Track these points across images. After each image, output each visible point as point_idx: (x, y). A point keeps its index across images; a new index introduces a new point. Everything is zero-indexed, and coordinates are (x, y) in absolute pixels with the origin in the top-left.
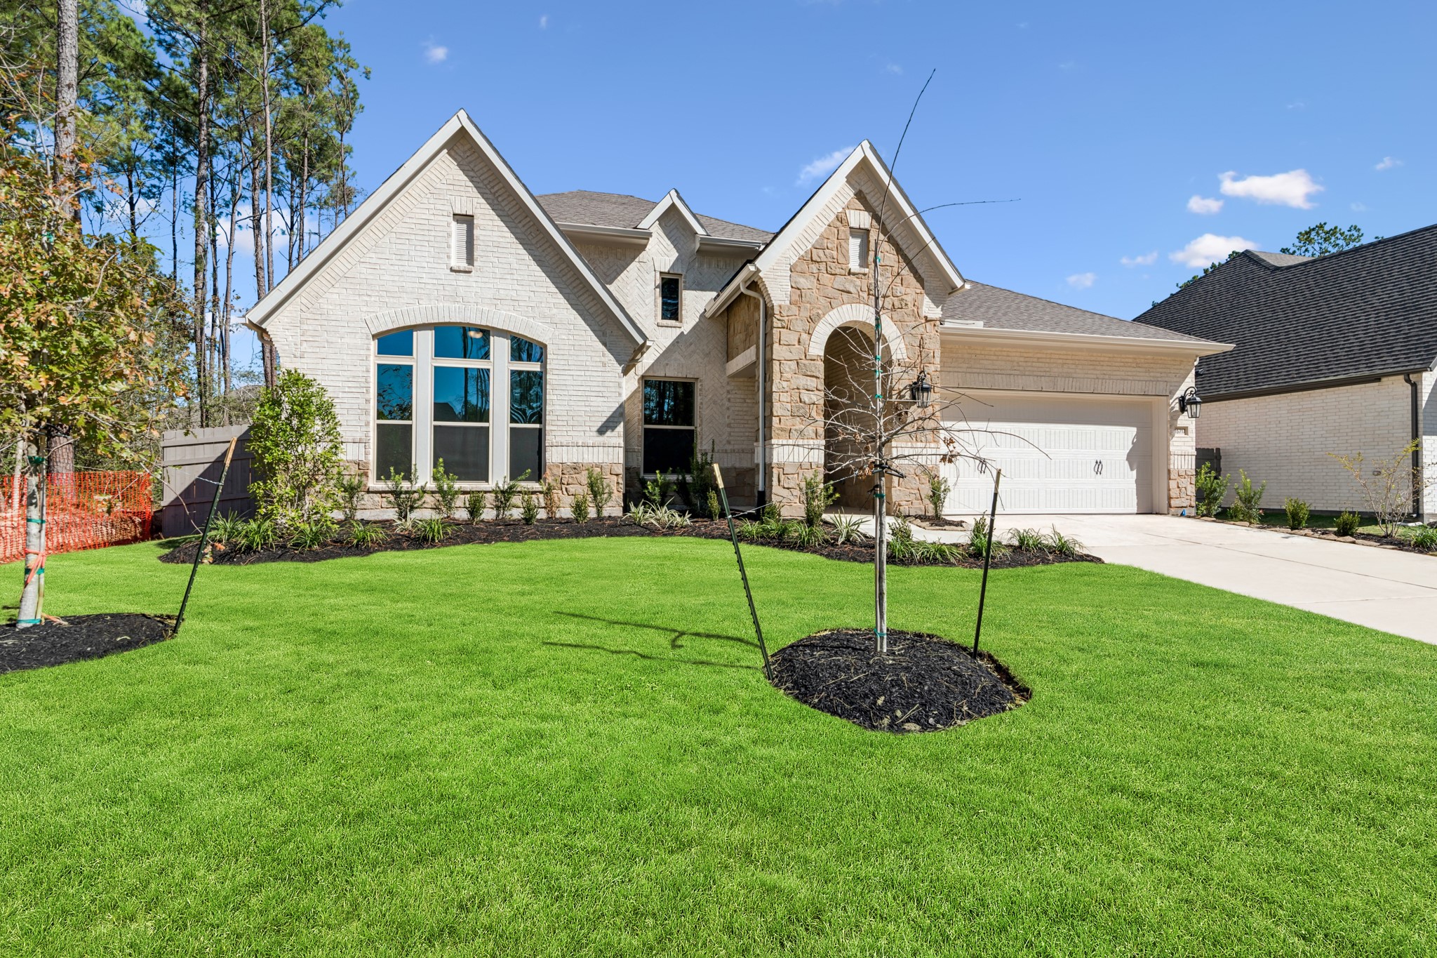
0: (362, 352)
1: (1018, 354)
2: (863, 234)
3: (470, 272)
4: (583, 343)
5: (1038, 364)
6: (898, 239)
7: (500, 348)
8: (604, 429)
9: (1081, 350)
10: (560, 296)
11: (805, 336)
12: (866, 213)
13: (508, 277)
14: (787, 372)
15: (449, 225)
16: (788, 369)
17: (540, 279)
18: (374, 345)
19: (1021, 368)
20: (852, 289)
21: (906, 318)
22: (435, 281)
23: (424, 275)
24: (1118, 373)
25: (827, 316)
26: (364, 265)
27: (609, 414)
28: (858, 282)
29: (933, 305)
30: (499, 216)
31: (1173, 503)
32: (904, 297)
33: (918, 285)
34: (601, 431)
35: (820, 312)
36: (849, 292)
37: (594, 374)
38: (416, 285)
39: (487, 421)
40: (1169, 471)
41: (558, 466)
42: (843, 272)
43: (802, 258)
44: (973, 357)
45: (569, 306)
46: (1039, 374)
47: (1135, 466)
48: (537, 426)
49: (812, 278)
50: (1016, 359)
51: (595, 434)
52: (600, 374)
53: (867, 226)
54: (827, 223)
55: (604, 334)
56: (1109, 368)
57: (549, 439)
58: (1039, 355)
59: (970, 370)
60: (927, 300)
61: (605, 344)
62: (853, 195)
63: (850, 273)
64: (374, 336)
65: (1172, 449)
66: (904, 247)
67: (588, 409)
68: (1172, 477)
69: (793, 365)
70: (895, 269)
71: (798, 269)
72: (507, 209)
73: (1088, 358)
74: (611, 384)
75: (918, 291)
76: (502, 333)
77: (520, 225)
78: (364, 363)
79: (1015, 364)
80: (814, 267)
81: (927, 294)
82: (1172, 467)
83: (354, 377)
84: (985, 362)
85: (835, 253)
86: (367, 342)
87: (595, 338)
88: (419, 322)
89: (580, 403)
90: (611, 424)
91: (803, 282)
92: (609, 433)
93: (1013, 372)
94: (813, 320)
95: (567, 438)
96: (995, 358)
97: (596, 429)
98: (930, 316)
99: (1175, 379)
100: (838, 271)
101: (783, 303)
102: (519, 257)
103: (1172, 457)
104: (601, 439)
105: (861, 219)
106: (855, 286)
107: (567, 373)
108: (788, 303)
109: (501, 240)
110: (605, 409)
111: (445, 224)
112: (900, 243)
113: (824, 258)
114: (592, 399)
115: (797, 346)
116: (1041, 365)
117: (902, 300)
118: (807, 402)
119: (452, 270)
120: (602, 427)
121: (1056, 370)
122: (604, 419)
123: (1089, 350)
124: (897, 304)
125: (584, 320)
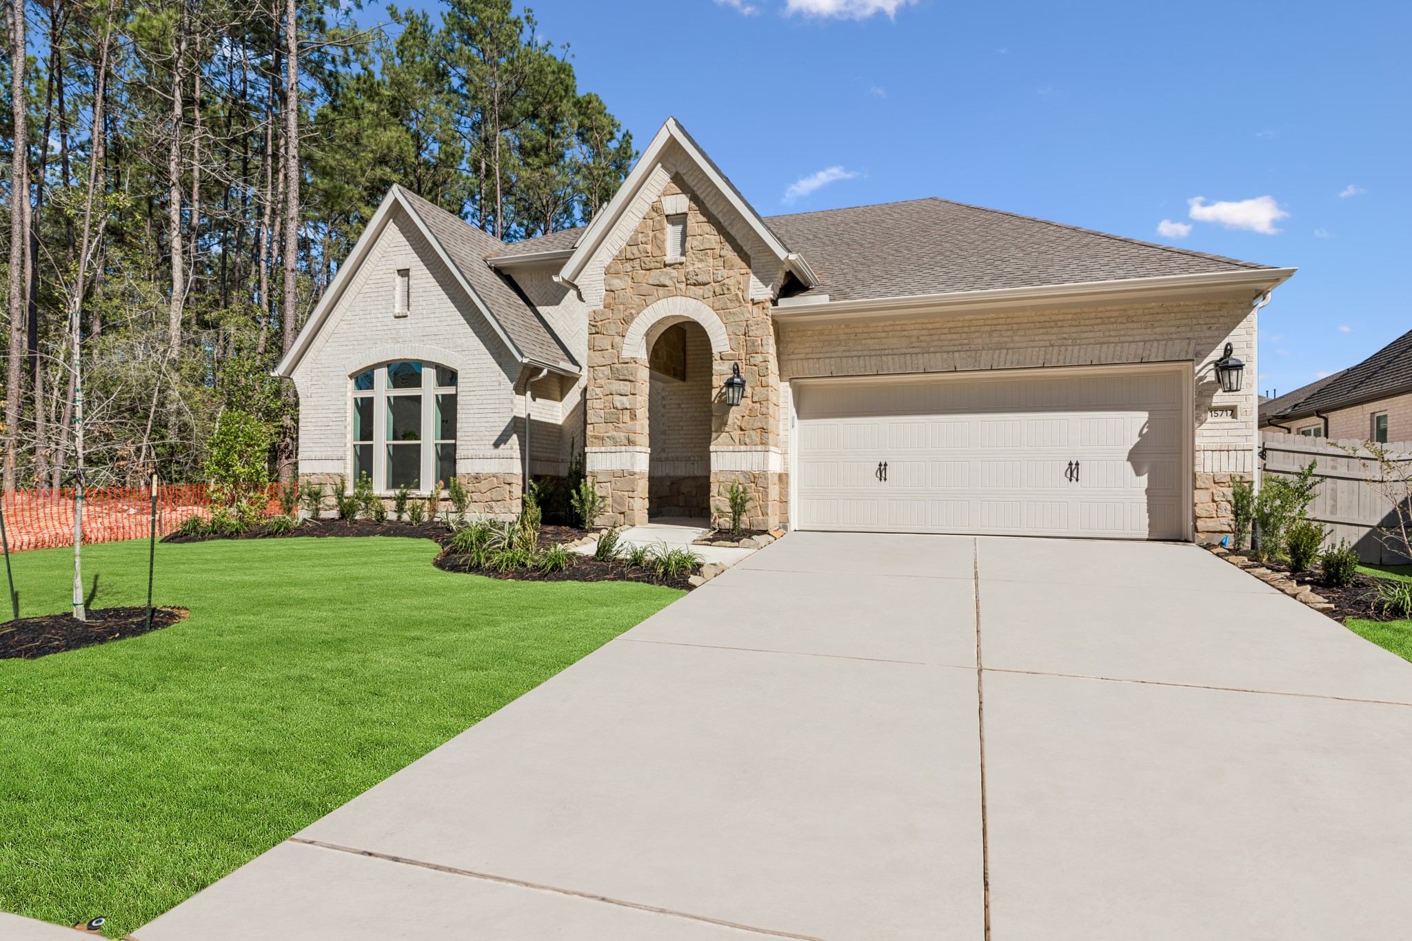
0: (342, 390)
1: (918, 326)
2: (679, 219)
3: (406, 316)
4: (484, 366)
5: (949, 337)
6: (720, 217)
7: (428, 375)
8: (499, 442)
9: (1022, 309)
10: (468, 326)
11: (617, 339)
12: (684, 196)
13: (432, 315)
14: (601, 378)
15: (394, 279)
16: (601, 375)
17: (453, 314)
18: (351, 384)
19: (923, 344)
20: (667, 283)
21: (729, 305)
22: (385, 328)
23: (379, 324)
24: (1091, 335)
25: (640, 315)
26: (344, 322)
27: (503, 429)
28: (674, 273)
29: (761, 285)
30: (426, 265)
31: (1200, 524)
32: (726, 281)
33: (743, 265)
34: (496, 445)
35: (633, 311)
36: (664, 286)
37: (492, 392)
38: (374, 333)
39: (420, 439)
40: (1194, 475)
41: (465, 477)
42: (658, 265)
43: (616, 259)
44: (853, 337)
45: (474, 335)
46: (951, 348)
47: (1146, 469)
48: (453, 441)
49: (626, 278)
50: (915, 333)
51: (492, 447)
52: (497, 392)
53: (685, 210)
54: (641, 216)
55: (500, 356)
56: (1074, 329)
57: (460, 453)
58: (951, 325)
59: (848, 354)
60: (753, 279)
61: (500, 365)
62: (669, 180)
63: (665, 266)
64: (351, 377)
65: (1198, 441)
66: (725, 224)
67: (487, 425)
68: (1199, 484)
69: (607, 370)
70: (717, 251)
71: (612, 270)
72: (431, 258)
73: (1037, 319)
74: (505, 401)
75: (743, 271)
76: (430, 364)
77: (440, 270)
78: (343, 398)
79: (914, 339)
80: (628, 266)
81: (755, 273)
82: (1197, 469)
83: (338, 409)
84: (869, 341)
85: (649, 248)
86: (345, 381)
87: (493, 361)
88: (376, 362)
89: (481, 420)
90: (505, 438)
91: (617, 283)
92: (502, 446)
93: (911, 350)
94: (627, 321)
95: (472, 451)
96: (884, 335)
97: (492, 442)
98: (757, 299)
99: (1208, 333)
100: (653, 265)
101: (597, 308)
102: (439, 297)
103: (1197, 454)
104: (496, 451)
105: (679, 203)
106: (671, 278)
107: (472, 393)
108: (602, 307)
109: (427, 285)
110: (501, 424)
111: (392, 280)
112: (722, 221)
113: (637, 255)
114: (489, 415)
115: (611, 350)
116: (954, 336)
117: (724, 284)
118: (619, 407)
119: (396, 317)
120: (497, 440)
121: (979, 340)
122: (499, 433)
123: (1033, 308)
124: (718, 290)
125: (484, 345)
